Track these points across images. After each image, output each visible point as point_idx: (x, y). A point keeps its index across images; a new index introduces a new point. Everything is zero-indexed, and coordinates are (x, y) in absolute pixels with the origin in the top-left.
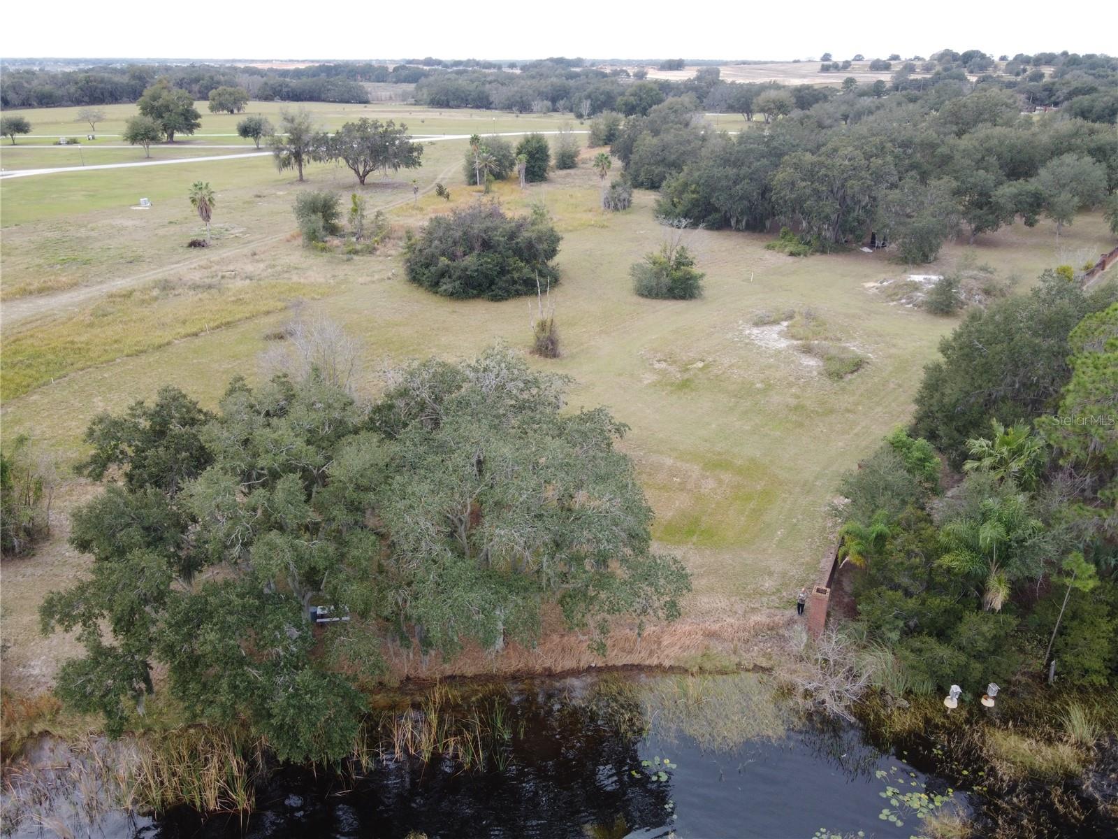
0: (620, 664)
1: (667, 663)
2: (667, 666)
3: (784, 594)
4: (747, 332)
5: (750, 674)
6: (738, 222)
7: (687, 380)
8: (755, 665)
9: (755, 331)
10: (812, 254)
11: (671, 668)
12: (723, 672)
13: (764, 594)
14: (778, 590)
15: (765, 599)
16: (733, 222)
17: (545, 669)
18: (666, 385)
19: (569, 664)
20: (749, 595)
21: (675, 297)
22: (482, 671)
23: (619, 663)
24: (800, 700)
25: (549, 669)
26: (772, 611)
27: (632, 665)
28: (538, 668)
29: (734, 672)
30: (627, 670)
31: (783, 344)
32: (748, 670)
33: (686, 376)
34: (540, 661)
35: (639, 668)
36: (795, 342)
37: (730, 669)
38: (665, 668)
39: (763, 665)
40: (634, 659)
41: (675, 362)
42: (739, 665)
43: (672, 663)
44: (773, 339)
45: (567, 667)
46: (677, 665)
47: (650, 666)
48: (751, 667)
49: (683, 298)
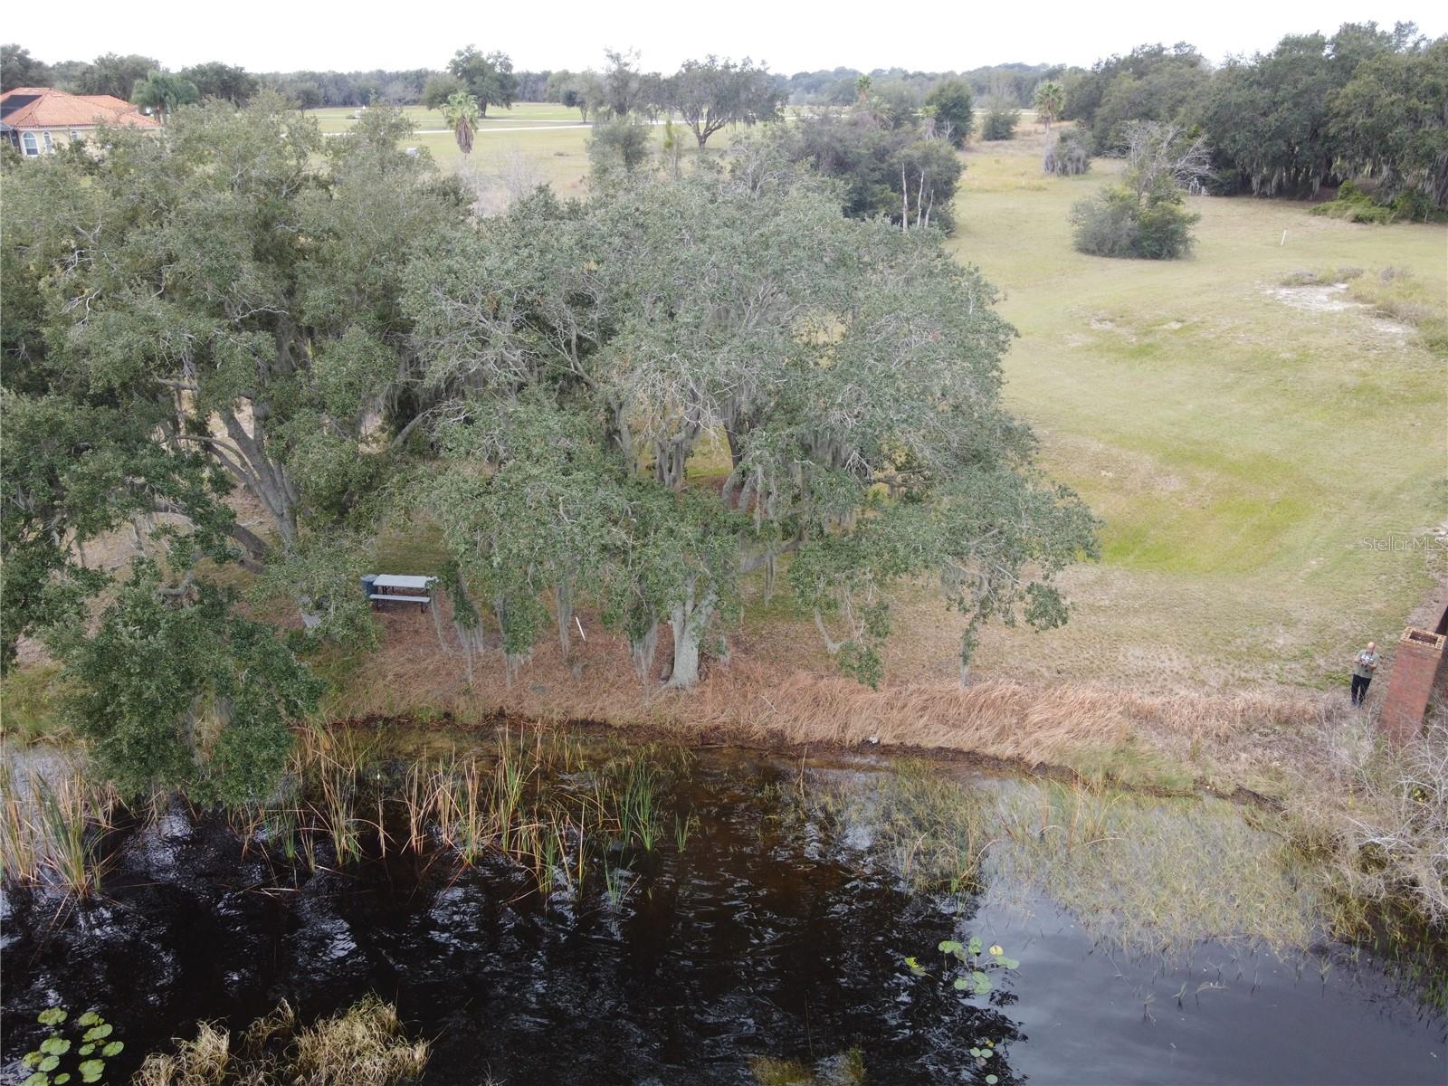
0: (931, 745)
1: (1034, 757)
2: (1035, 762)
3: (1321, 662)
4: (1269, 292)
5: (1228, 805)
6: (1263, 183)
7: (1150, 345)
8: (1240, 789)
9: (1284, 291)
10: (1395, 221)
11: (1042, 767)
12: (1161, 791)
13: (1273, 657)
14: (1306, 654)
15: (1274, 667)
16: (1255, 182)
17: (773, 734)
18: (1109, 350)
19: (823, 729)
20: (1238, 656)
21: (1143, 256)
22: (643, 719)
23: (930, 743)
24: (1351, 873)
25: (779, 736)
26: (1291, 689)
27: (958, 752)
28: (758, 729)
29: (1187, 796)
30: (945, 759)
31: (1338, 306)
32: (1222, 796)
33: (1147, 341)
34: (763, 716)
35: (973, 759)
36: (1361, 306)
37: (1180, 786)
38: (1028, 765)
39: (1260, 790)
40: (964, 739)
41: (1130, 323)
42: (1201, 783)
43: (1045, 757)
44: (1320, 300)
45: (817, 736)
46: (1056, 762)
47: (996, 759)
48: (1230, 789)
49: (1156, 256)
